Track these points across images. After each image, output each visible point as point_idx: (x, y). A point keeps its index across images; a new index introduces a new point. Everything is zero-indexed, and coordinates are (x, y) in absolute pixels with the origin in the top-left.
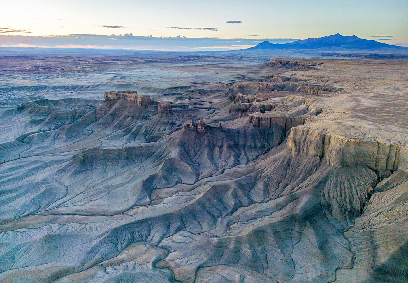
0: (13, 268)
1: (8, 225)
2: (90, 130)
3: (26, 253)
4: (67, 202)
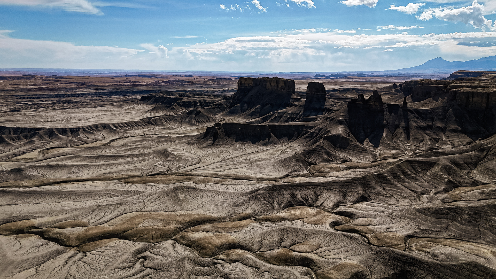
0: (142, 210)
1: (135, 179)
2: (221, 118)
3: (157, 200)
4: (201, 168)
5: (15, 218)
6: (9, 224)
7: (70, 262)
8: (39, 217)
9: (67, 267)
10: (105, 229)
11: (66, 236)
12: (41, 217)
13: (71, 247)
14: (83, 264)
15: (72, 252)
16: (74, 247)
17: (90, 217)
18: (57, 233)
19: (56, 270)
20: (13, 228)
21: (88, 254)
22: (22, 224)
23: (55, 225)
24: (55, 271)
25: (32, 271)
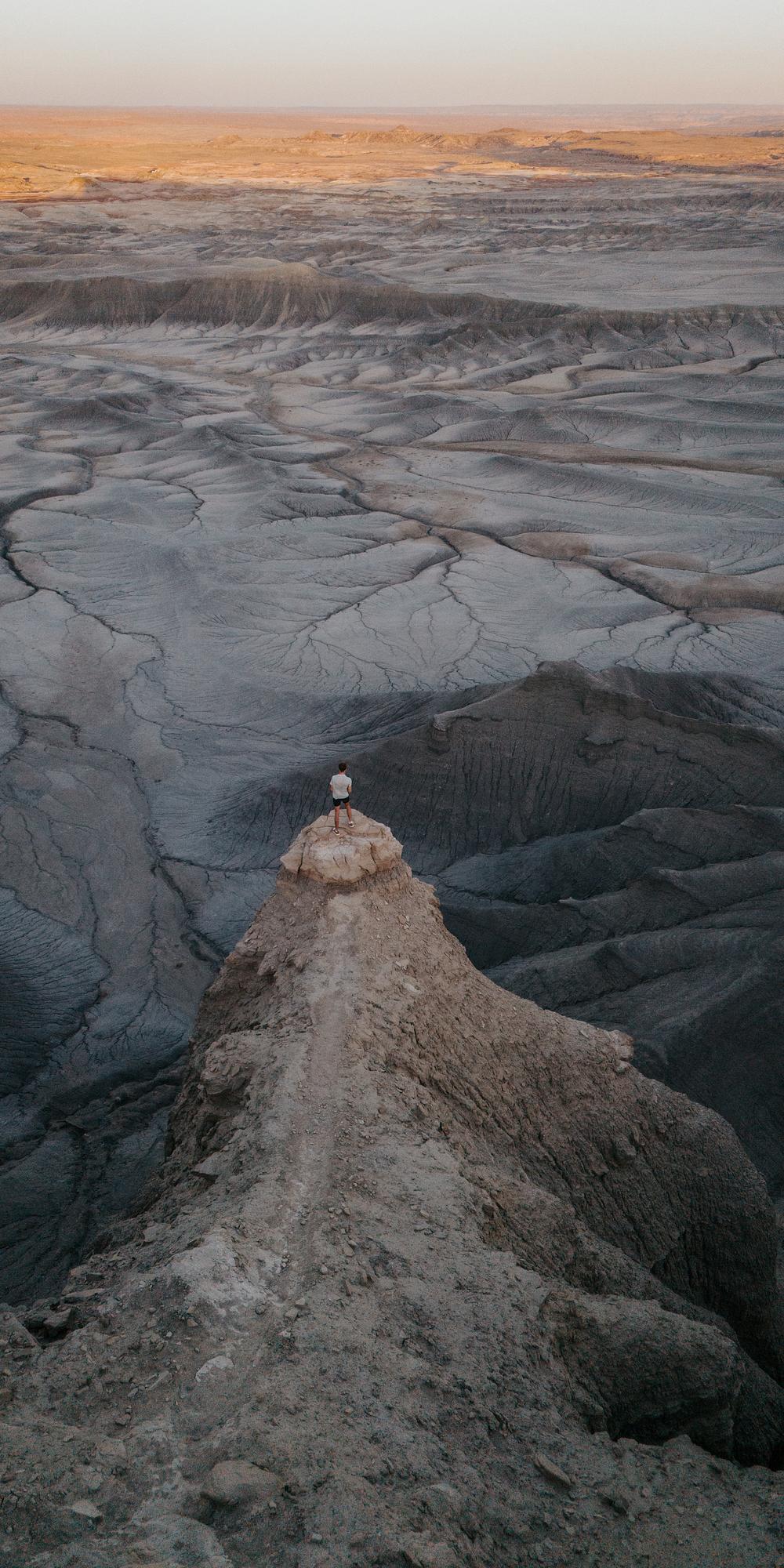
5: (545, 524)
6: (535, 535)
7: (678, 635)
8: (593, 531)
9: (670, 641)
10: (750, 587)
11: (659, 583)
12: (600, 532)
13: (674, 608)
14: (705, 645)
15: (676, 618)
16: (678, 609)
17: (710, 553)
18: (640, 573)
19: (651, 642)
20: (546, 544)
21: (713, 629)
22: (561, 538)
23: (631, 555)
24: (648, 644)
25: (603, 632)
